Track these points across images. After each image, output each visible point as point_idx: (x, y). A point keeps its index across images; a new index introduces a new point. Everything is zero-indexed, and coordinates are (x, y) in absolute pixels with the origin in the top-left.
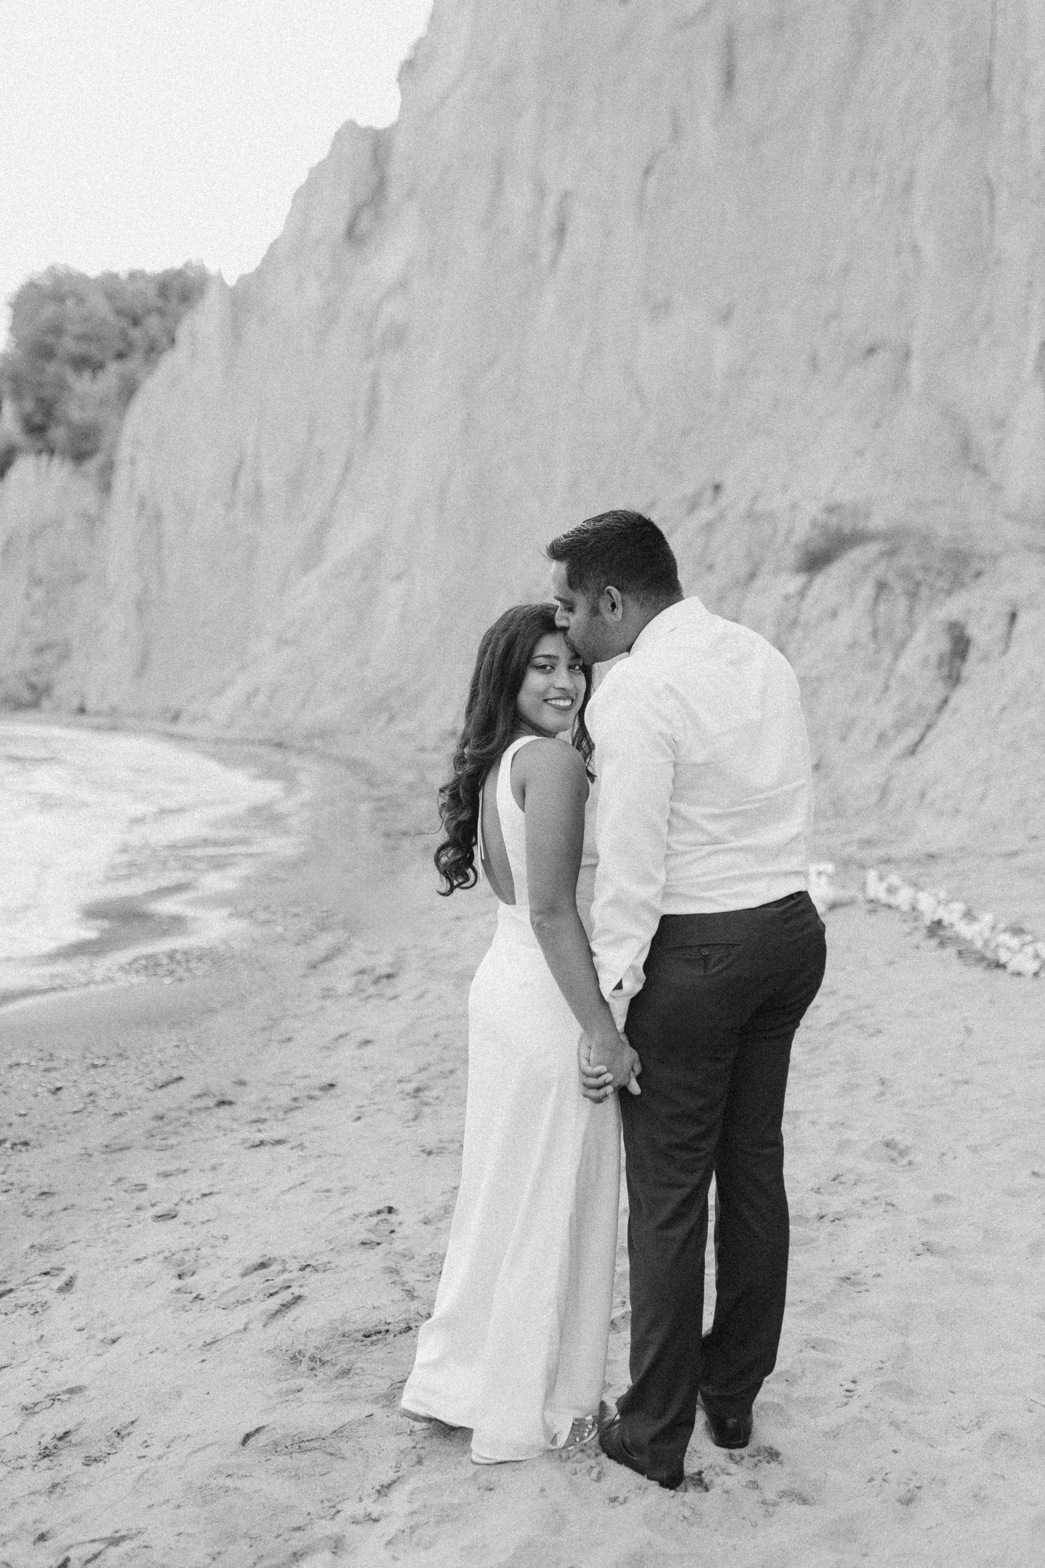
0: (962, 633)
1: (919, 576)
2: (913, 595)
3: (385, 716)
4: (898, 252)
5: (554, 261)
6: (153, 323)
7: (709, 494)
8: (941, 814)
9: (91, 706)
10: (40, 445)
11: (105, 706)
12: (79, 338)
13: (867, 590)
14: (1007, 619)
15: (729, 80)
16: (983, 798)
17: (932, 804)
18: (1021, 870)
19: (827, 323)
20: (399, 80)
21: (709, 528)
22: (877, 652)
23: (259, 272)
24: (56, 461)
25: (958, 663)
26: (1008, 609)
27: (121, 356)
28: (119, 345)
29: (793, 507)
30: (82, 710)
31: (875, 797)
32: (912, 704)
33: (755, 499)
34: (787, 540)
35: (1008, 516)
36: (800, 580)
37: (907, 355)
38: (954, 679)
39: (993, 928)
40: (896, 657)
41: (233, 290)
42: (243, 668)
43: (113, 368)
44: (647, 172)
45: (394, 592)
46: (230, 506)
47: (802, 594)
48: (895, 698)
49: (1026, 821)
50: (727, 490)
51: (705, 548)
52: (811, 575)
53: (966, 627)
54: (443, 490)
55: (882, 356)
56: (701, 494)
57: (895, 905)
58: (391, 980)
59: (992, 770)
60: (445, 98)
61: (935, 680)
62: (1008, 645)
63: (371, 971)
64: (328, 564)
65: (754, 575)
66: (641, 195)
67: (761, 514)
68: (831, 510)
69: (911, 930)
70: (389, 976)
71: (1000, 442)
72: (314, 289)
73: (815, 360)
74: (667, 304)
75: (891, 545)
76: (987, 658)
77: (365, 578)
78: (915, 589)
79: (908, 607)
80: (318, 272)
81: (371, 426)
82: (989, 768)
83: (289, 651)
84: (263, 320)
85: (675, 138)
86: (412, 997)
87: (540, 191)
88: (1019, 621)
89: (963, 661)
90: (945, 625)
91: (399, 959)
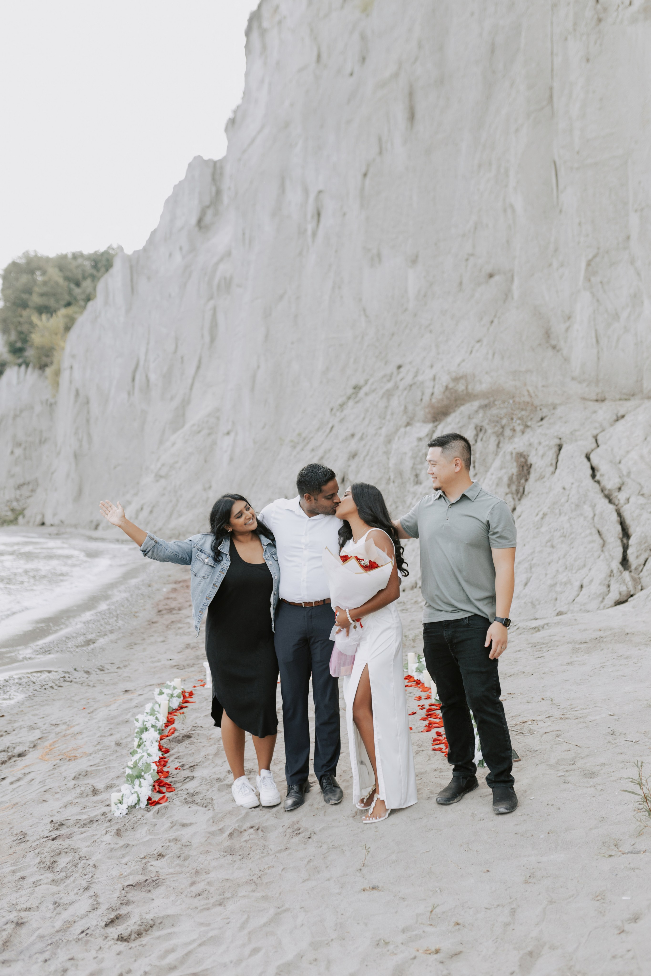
0: (526, 461)
2: (501, 435)
4: (505, 211)
5: (314, 234)
6: (87, 284)
7: (396, 371)
9: (48, 521)
10: (20, 361)
11: (56, 521)
12: (42, 295)
13: (470, 433)
14: (557, 449)
15: (412, 117)
16: (526, 584)
18: (534, 645)
19: (467, 260)
20: (226, 130)
21: (389, 395)
23: (145, 249)
24: (30, 369)
25: (523, 481)
26: (556, 442)
27: (68, 304)
28: (67, 298)
29: (434, 379)
30: (43, 524)
33: (416, 374)
34: (430, 401)
35: (573, 379)
37: (513, 278)
38: (520, 494)
41: (131, 259)
42: (136, 494)
43: (63, 312)
44: (365, 175)
45: (226, 443)
46: (130, 393)
49: (556, 599)
50: (402, 369)
51: (386, 407)
52: (436, 423)
53: (528, 456)
54: (254, 378)
55: (497, 278)
56: (392, 374)
57: (422, 681)
58: (20, 758)
59: (534, 561)
60: (253, 140)
61: (507, 494)
62: (556, 468)
63: (12, 749)
64: (187, 426)
65: (408, 424)
66: (362, 189)
67: (415, 383)
68: (456, 380)
69: (416, 709)
70: (20, 755)
71: (567, 329)
72: (178, 258)
73: (461, 283)
74: (379, 255)
75: (486, 402)
76: (541, 477)
77: (209, 434)
78: (501, 430)
79: (497, 442)
80: (181, 248)
81: (213, 339)
82: (533, 559)
83: (163, 482)
84: (149, 278)
85: (381, 153)
86: (14, 779)
87: (306, 192)
88: (562, 451)
89: (526, 480)
90: (514, 455)
91: (43, 735)
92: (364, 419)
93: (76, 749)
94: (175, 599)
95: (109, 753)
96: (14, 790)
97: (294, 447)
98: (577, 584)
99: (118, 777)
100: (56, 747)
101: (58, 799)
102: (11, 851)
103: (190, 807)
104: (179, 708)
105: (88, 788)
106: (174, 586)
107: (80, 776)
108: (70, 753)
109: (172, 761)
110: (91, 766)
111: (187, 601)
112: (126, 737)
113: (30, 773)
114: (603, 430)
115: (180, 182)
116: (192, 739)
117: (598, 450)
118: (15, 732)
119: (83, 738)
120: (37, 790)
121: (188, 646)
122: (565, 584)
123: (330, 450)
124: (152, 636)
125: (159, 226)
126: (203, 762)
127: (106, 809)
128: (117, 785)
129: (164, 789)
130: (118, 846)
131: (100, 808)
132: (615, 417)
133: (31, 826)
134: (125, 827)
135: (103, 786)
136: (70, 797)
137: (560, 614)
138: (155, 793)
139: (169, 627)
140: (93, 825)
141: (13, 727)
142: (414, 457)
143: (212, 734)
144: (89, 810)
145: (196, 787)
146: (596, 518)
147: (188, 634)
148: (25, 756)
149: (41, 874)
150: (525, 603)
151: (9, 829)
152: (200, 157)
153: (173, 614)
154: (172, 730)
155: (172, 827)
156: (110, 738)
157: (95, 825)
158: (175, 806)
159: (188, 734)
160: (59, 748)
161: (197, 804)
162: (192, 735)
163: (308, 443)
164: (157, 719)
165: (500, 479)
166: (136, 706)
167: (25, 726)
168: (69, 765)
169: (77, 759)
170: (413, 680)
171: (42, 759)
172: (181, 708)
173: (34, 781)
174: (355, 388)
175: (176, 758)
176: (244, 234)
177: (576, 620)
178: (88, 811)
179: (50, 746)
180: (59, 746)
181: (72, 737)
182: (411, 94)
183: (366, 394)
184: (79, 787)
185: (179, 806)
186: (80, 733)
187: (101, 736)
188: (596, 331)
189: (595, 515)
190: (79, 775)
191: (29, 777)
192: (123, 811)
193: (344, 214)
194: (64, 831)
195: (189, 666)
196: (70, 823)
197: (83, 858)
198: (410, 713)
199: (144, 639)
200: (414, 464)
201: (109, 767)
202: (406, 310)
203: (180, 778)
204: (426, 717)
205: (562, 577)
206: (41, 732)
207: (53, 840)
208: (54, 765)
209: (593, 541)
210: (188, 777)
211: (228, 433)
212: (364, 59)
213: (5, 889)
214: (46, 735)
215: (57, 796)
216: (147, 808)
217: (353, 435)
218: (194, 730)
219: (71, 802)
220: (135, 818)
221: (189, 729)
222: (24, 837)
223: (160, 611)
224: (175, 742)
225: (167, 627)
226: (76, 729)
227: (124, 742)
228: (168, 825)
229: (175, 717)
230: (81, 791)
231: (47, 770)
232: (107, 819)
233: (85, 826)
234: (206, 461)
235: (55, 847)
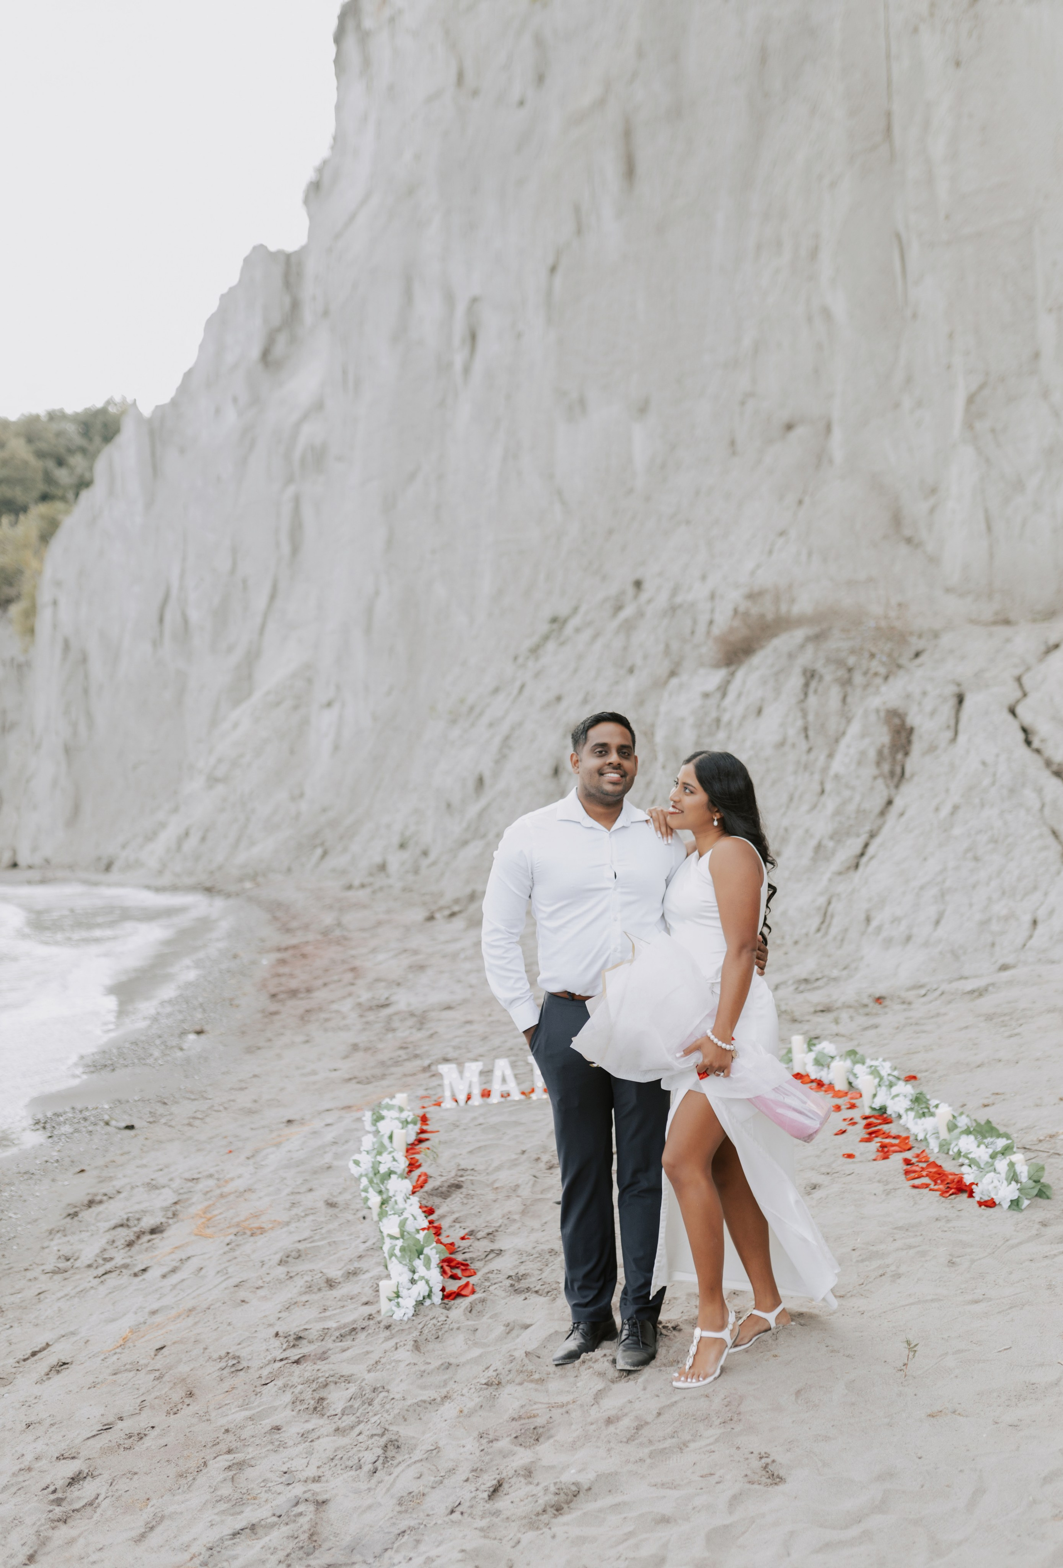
0: (903, 722)
1: (851, 661)
2: (846, 683)
3: (319, 851)
4: (810, 319)
5: (467, 370)
6: (77, 462)
7: (630, 590)
8: (888, 943)
9: (22, 860)
11: (37, 859)
13: (795, 681)
14: (953, 701)
15: (630, 171)
16: (937, 922)
17: (879, 929)
18: (989, 1018)
19: (743, 403)
20: (306, 201)
21: (628, 627)
22: (810, 750)
23: (174, 403)
25: (900, 756)
26: (951, 690)
27: (45, 498)
28: (41, 487)
29: (712, 596)
30: (15, 865)
31: (815, 922)
32: (851, 808)
33: (675, 592)
34: (708, 633)
35: (948, 590)
36: (720, 674)
37: (828, 428)
38: (897, 777)
39: (952, 1127)
40: (831, 756)
41: (150, 421)
42: (174, 811)
43: (37, 510)
44: (553, 269)
45: (325, 720)
46: (156, 643)
47: (723, 689)
48: (830, 804)
49: (993, 945)
50: (646, 585)
51: (625, 648)
52: (732, 668)
53: (906, 714)
54: (370, 611)
55: (800, 431)
56: (623, 593)
57: (826, 1081)
58: (154, 1236)
59: (948, 884)
60: (352, 217)
61: (875, 778)
62: (956, 733)
63: (136, 1222)
64: (257, 696)
65: (673, 674)
66: (549, 293)
67: (680, 606)
68: (753, 596)
69: (843, 1126)
70: (153, 1231)
71: (932, 510)
72: (231, 416)
73: (733, 443)
74: (582, 402)
75: (816, 629)
76: (932, 749)
77: (296, 707)
78: (846, 676)
79: (840, 697)
80: (235, 400)
81: (295, 549)
82: (944, 881)
83: (220, 789)
84: (182, 451)
85: (579, 231)
86: (165, 1270)
87: (449, 299)
88: (967, 703)
89: (907, 754)
90: (882, 714)
91: (181, 1197)
92: (576, 671)
93: (256, 1216)
94: (291, 976)
95: (322, 1219)
96: (174, 1287)
97: (454, 722)
98: (1027, 919)
99: (360, 1257)
100: (216, 1216)
101: (265, 1298)
102: (226, 1385)
103: (526, 1299)
104: (416, 1143)
105: (317, 1277)
106: (279, 955)
107: (289, 1259)
108: (247, 1222)
109: (451, 1227)
110: (300, 1241)
111: (315, 978)
112: (340, 1193)
113: (189, 1258)
114: (1028, 669)
115: (231, 289)
116: (463, 1190)
117: (1028, 701)
118: (121, 1196)
119: (260, 1198)
120: (218, 1285)
121: (355, 1047)
122: (1006, 919)
123: (520, 724)
124: (282, 1034)
125: (196, 363)
126: (506, 1225)
127: (368, 1310)
128: (365, 1270)
129: (458, 1272)
130: (431, 1367)
131: (355, 1309)
132: (1043, 648)
133: (239, 1344)
134: (424, 1337)
135: (340, 1273)
136: (291, 1291)
137: (1004, 968)
138: (446, 1279)
139: (306, 1019)
140: (358, 1336)
141: (114, 1186)
142: (698, 725)
143: (494, 1181)
144: (334, 1312)
145: (516, 1267)
146: (1047, 811)
147: (347, 1028)
148: (162, 1232)
149: (306, 1421)
150: (941, 953)
151: (202, 1351)
152: (262, 246)
153: (302, 999)
154: (423, 1178)
155: (508, 1333)
156: (310, 1196)
157: (362, 1336)
158: (496, 1298)
159: (456, 1182)
160: (223, 1216)
161: (537, 1292)
162: (462, 1184)
163: (481, 714)
164: (394, 1160)
165: (863, 753)
166: (335, 1143)
167: (138, 1184)
168: (256, 1242)
169: (265, 1231)
170: (808, 1081)
171: (201, 1235)
172: (420, 1141)
173: (203, 1271)
174: (554, 620)
175: (454, 1222)
176: (345, 372)
177: (1040, 976)
178: (334, 1315)
179: (205, 1213)
180: (221, 1213)
181: (237, 1197)
182: (628, 134)
183: (578, 630)
184: (299, 1276)
185: (504, 1298)
186: (250, 1190)
187: (292, 1193)
188: (986, 511)
189: (1043, 806)
190: (288, 1257)
191: (194, 1264)
192: (407, 1311)
193: (519, 336)
194: (305, 1348)
195: (375, 1077)
196: (314, 1334)
197: (380, 1389)
198: (836, 1131)
199: (270, 1040)
200: (699, 736)
201: (334, 1242)
202: (631, 491)
203: (479, 1254)
204: (867, 1136)
205: (1000, 908)
206: (174, 1192)
207: (297, 1362)
208: (228, 1244)
209: (1045, 848)
210: (492, 1251)
211: (329, 704)
212: (541, 79)
213: (250, 1449)
214: (185, 1196)
215: (261, 1293)
216: (444, 1303)
217: (559, 699)
218: (462, 1176)
219: (295, 1301)
220: (434, 1321)
221: (453, 1174)
222: (239, 1362)
223: (274, 996)
224: (436, 1196)
225: (302, 1018)
226: (239, 1184)
227: (340, 1200)
228: (500, 1329)
229: (417, 1156)
230: (307, 1282)
231: (221, 1252)
232: (382, 1325)
233: (344, 1339)
234: (292, 752)
235: (309, 1374)
